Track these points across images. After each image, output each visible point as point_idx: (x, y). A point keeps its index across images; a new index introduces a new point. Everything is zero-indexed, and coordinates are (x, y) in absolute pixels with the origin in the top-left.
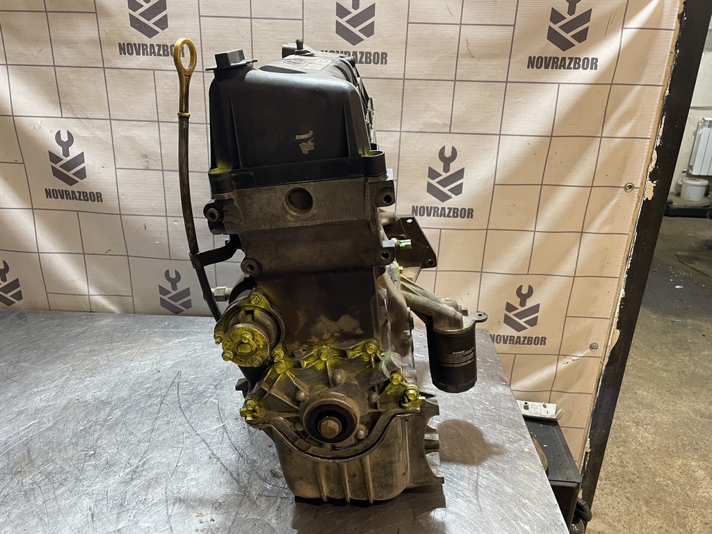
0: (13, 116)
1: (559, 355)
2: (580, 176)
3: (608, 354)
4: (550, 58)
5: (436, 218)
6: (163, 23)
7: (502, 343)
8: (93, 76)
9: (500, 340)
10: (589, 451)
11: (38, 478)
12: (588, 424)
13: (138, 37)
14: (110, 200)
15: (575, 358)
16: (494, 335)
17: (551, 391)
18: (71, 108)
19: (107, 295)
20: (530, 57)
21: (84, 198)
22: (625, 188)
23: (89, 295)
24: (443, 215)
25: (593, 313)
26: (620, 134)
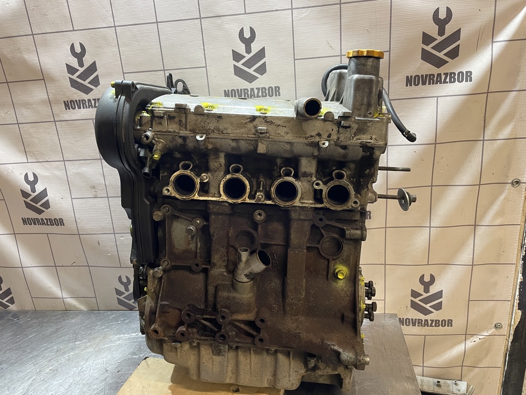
1: (467, 335)
2: (468, 175)
3: (512, 332)
4: (426, 75)
6: (96, 82)
7: (411, 326)
8: (47, 128)
9: (409, 322)
12: (499, 394)
13: (78, 95)
14: (70, 224)
15: (481, 337)
16: (403, 319)
17: (462, 366)
18: (34, 154)
19: (76, 297)
20: (407, 77)
21: (50, 223)
22: (512, 183)
23: (63, 298)
25: (494, 296)
26: (501, 137)
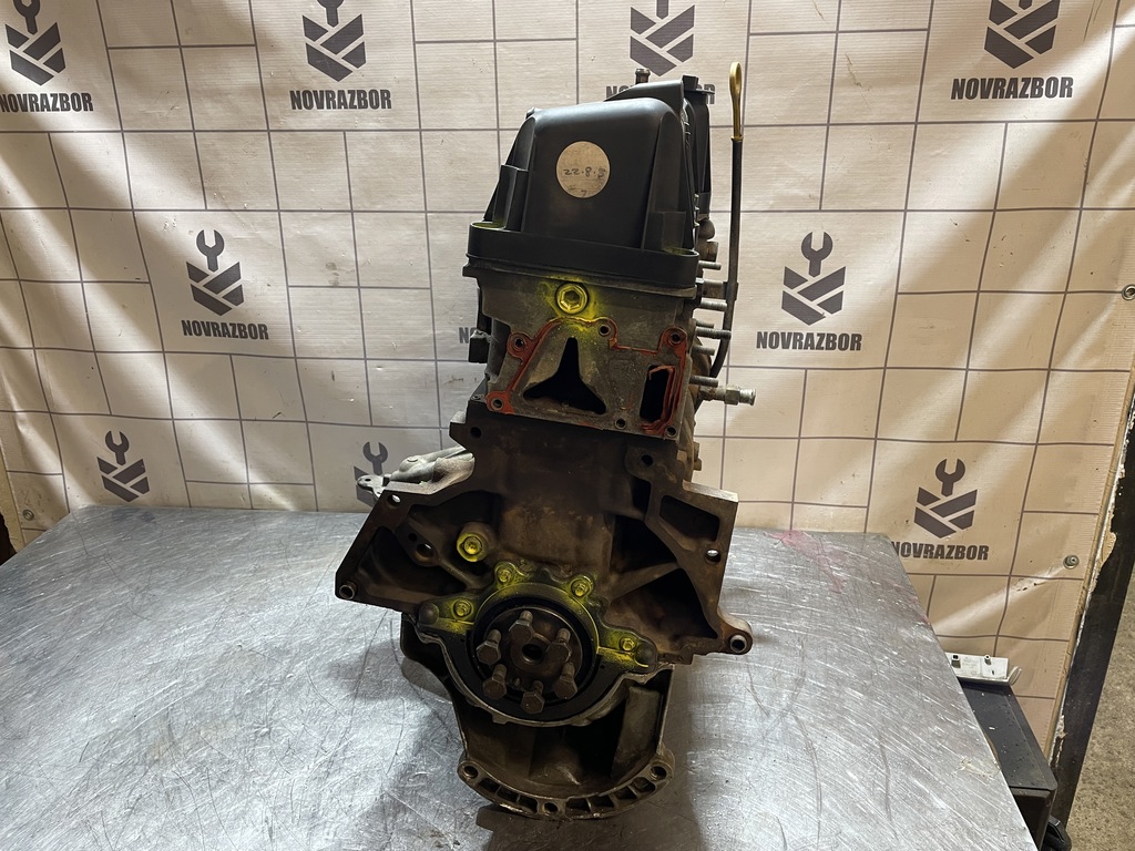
0: (133, 210)
1: (1011, 577)
2: (1046, 274)
3: (1096, 574)
4: (991, 80)
5: (797, 350)
6: (358, 57)
7: (912, 556)
8: (253, 144)
9: (909, 550)
10: (1062, 736)
11: (186, 771)
12: (1061, 691)
13: (320, 81)
14: (279, 337)
15: (1038, 581)
16: (898, 543)
17: (998, 636)
18: (219, 194)
19: (277, 484)
20: (956, 81)
21: (240, 334)
22: (1124, 293)
23: (249, 484)
24: (809, 345)
25: (1069, 505)
26: (1112, 204)
